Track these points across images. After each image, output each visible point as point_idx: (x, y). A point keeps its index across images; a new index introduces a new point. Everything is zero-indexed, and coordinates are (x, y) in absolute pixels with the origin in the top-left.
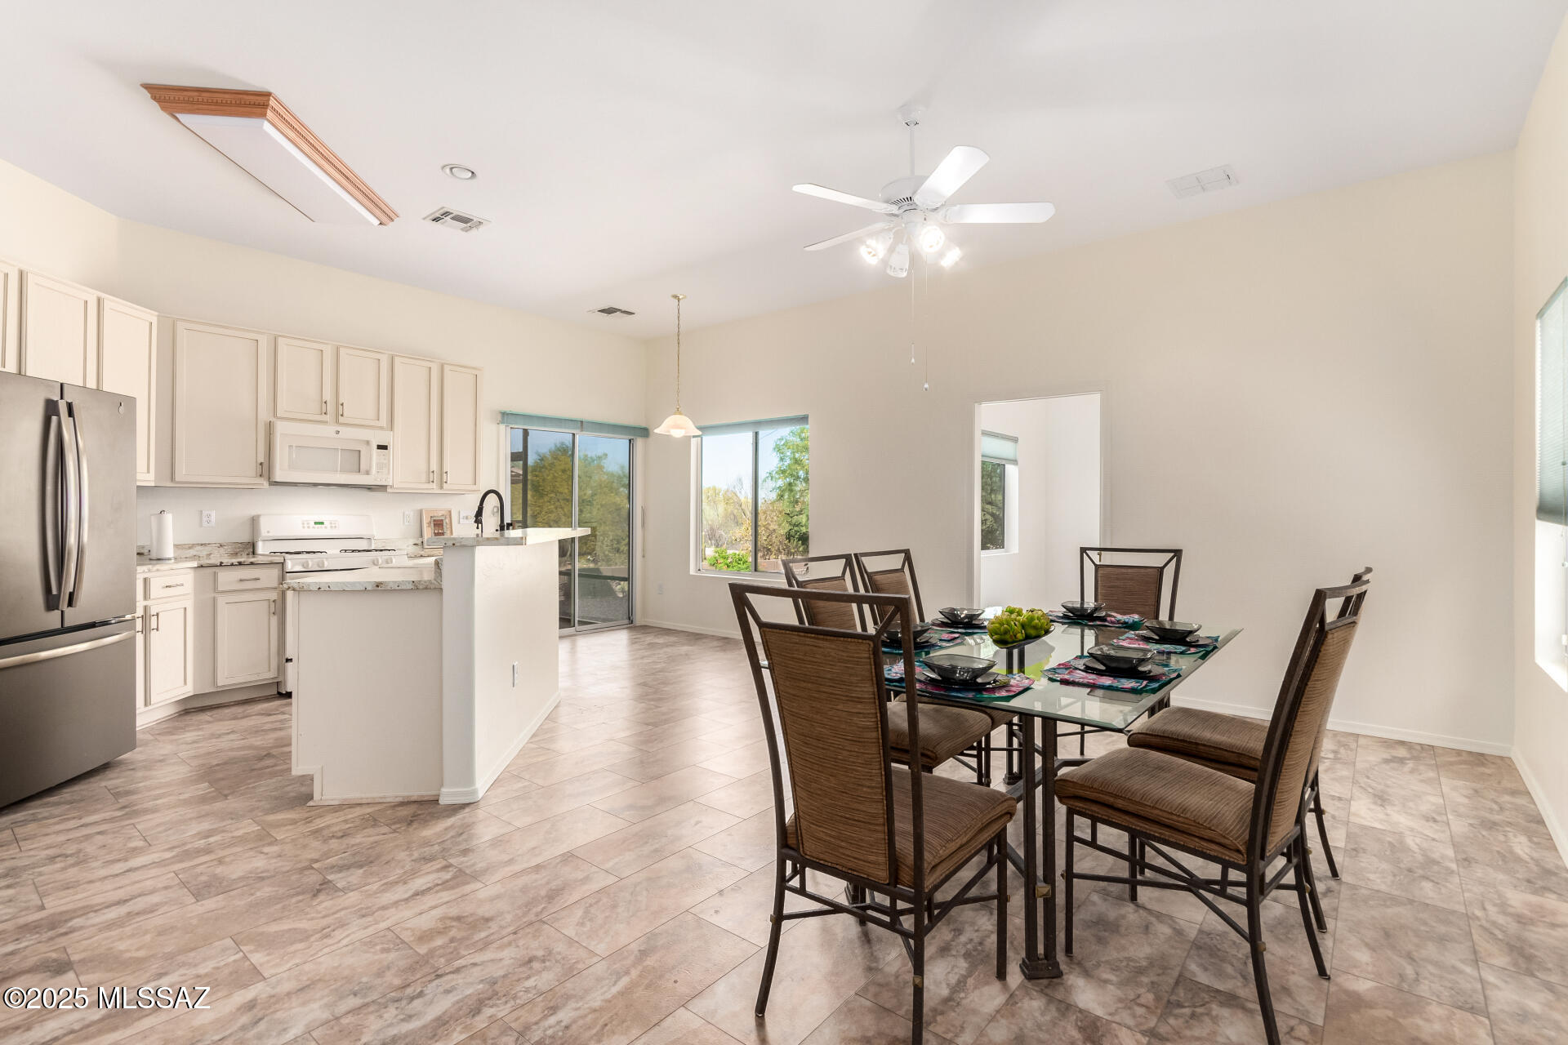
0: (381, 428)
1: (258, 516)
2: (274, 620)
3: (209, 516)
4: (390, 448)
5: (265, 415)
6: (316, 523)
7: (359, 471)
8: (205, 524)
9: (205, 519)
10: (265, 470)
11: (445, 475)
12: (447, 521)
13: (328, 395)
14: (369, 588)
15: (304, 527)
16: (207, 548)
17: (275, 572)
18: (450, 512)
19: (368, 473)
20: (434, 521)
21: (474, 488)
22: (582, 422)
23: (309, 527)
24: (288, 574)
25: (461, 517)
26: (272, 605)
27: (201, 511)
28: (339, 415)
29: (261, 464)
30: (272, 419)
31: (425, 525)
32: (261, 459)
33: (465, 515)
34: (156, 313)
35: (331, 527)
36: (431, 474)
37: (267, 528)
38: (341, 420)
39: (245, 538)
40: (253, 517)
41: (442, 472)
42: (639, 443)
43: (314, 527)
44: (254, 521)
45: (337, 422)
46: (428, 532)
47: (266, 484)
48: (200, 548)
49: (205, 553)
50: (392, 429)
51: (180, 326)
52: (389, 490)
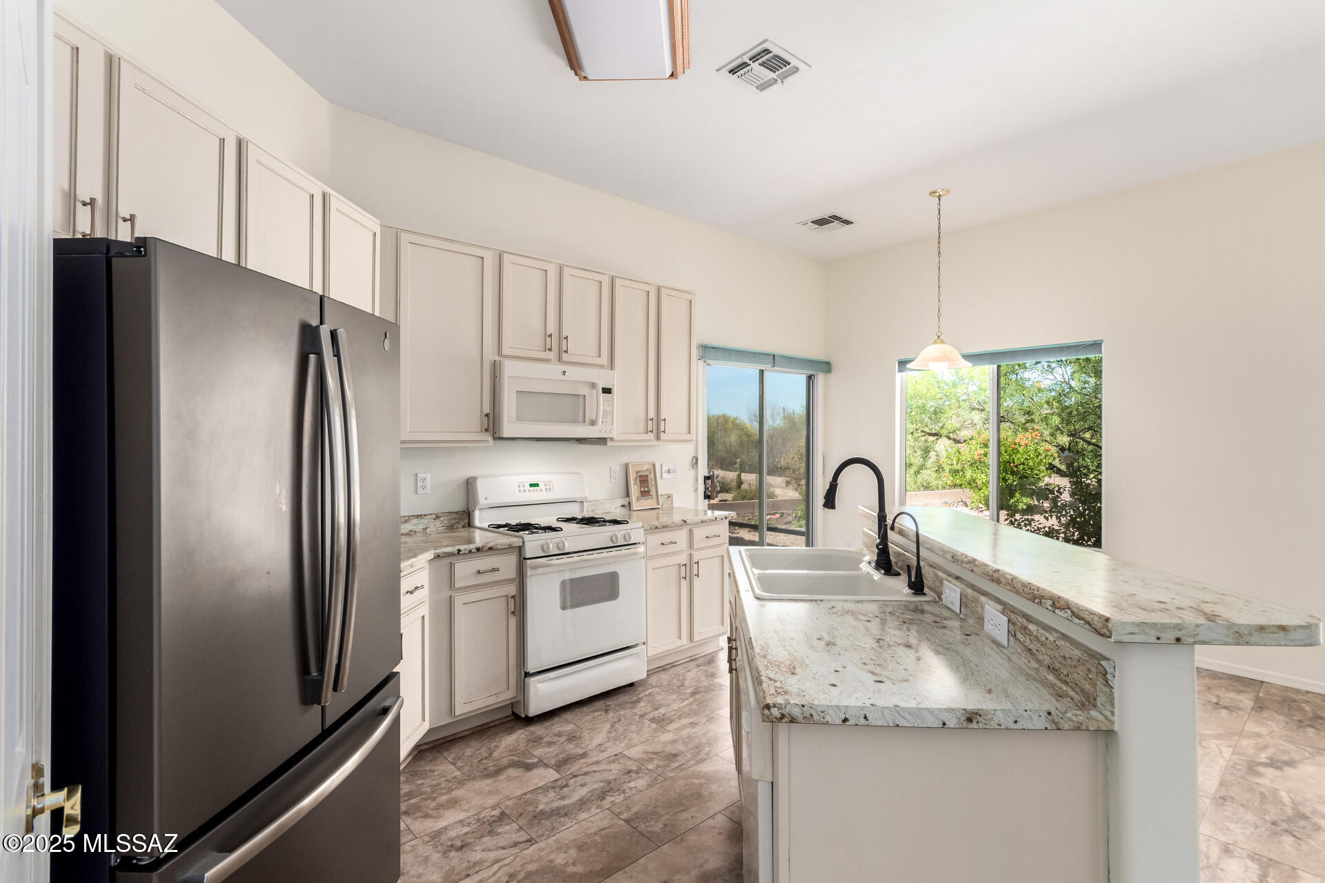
0: (602, 367)
1: (475, 479)
2: (513, 621)
3: (424, 480)
4: (615, 391)
5: (490, 355)
6: (531, 485)
7: (584, 422)
8: (420, 491)
9: (420, 484)
10: (491, 424)
11: (662, 423)
12: (652, 476)
13: (552, 328)
14: (952, 723)
15: (520, 491)
16: (423, 521)
17: (512, 559)
18: (654, 465)
19: (593, 423)
20: (640, 476)
21: (688, 437)
22: (774, 356)
23: (524, 491)
24: (528, 561)
25: (664, 471)
26: (512, 602)
27: (416, 475)
28: (562, 351)
29: (487, 415)
30: (497, 358)
31: (632, 482)
32: (487, 409)
33: (667, 469)
34: (378, 222)
35: (546, 489)
36: (650, 422)
37: (486, 493)
38: (565, 357)
39: (459, 506)
40: (468, 480)
41: (658, 420)
42: (820, 379)
43: (529, 491)
44: (469, 486)
45: (560, 360)
46: (635, 490)
47: (490, 439)
48: (414, 521)
49: (420, 528)
50: (612, 367)
51: (405, 238)
52: (609, 443)
